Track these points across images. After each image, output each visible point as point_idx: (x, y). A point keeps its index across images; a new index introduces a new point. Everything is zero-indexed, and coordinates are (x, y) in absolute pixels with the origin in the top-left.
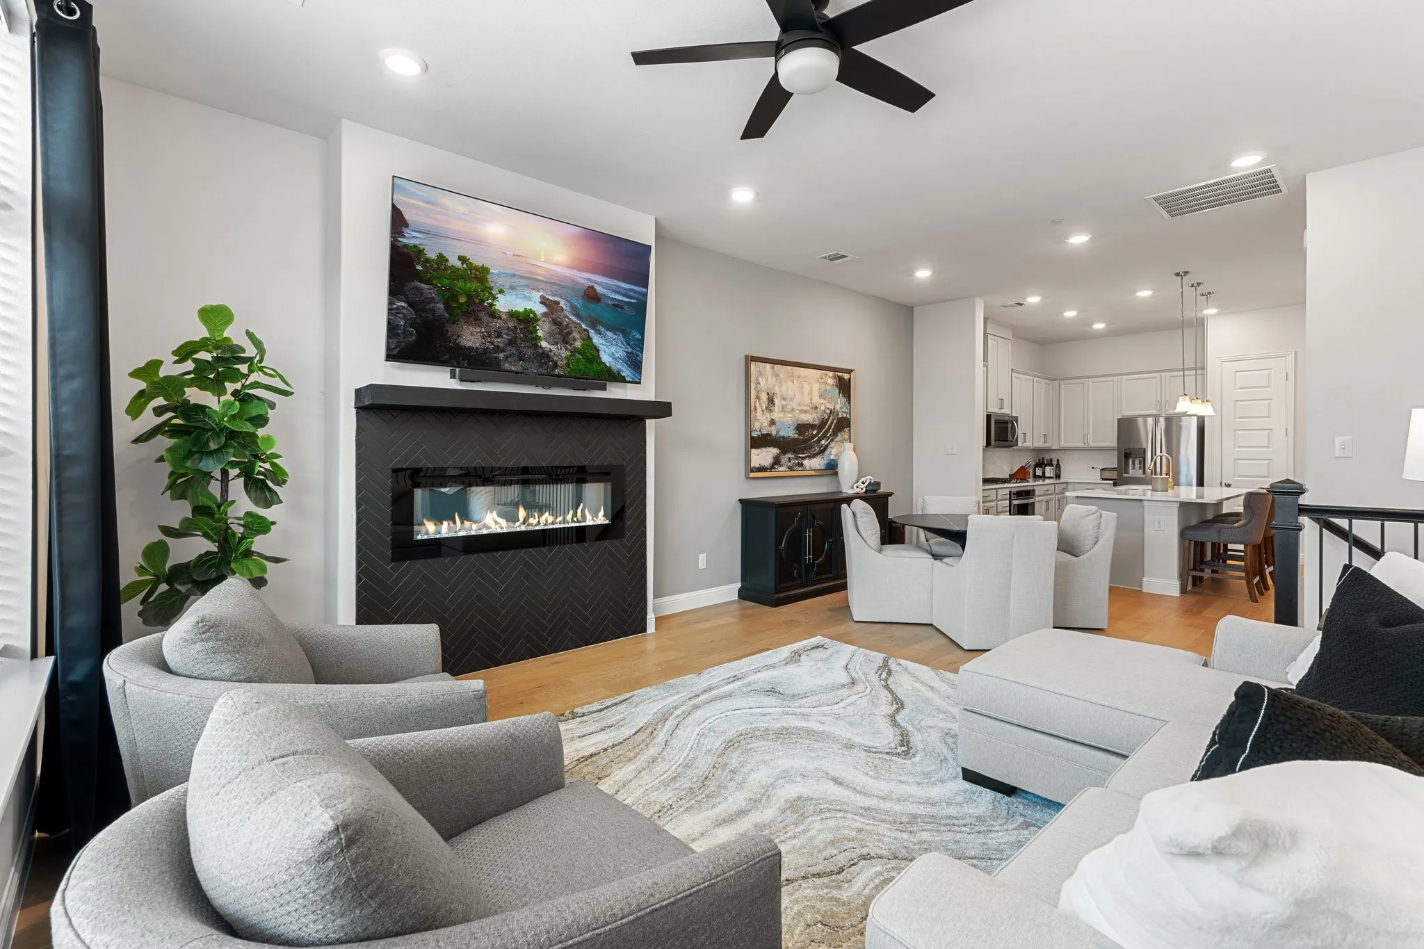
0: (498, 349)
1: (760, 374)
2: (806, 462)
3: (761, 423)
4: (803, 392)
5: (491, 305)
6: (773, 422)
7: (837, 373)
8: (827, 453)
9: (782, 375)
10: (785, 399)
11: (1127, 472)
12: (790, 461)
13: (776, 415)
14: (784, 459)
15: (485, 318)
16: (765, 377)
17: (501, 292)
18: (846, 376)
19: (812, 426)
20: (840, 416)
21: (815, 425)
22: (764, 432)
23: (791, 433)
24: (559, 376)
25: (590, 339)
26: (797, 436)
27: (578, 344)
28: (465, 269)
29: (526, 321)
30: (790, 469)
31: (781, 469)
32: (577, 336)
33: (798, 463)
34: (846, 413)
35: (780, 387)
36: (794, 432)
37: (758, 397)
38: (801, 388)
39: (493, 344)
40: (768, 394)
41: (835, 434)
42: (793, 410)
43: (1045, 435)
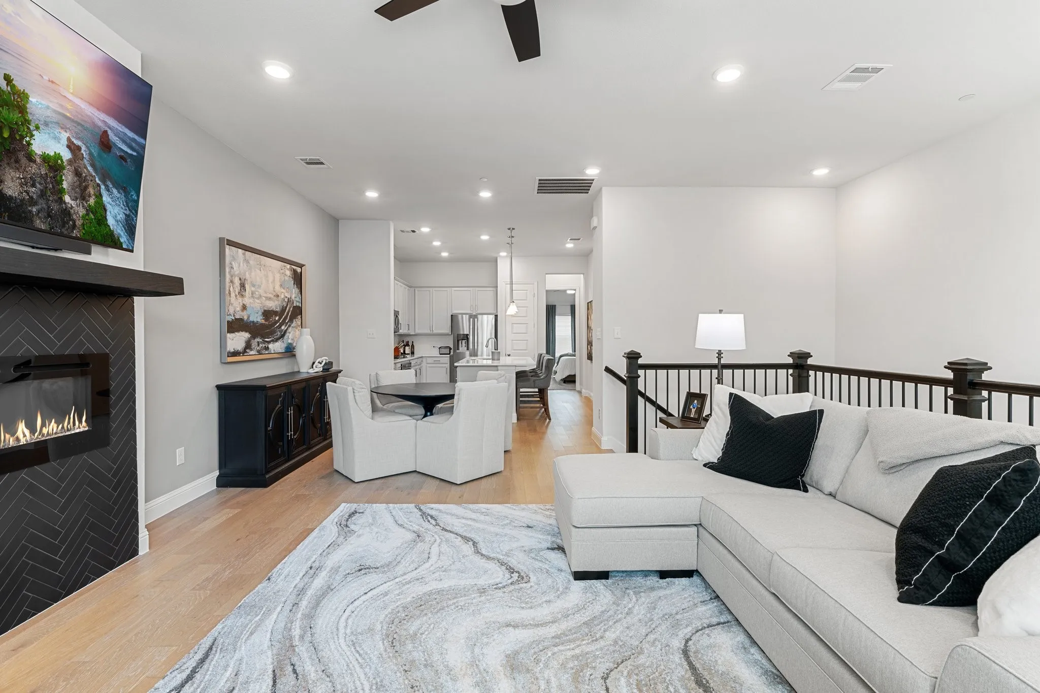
0: (32, 202)
1: (234, 258)
2: (271, 346)
3: (235, 308)
4: (268, 281)
5: (29, 144)
6: (244, 308)
7: (293, 266)
8: (286, 337)
9: (251, 262)
10: (254, 286)
11: (458, 349)
12: (258, 345)
13: (247, 301)
14: (254, 343)
15: (24, 161)
16: (236, 259)
17: (37, 128)
18: (299, 270)
19: (275, 313)
20: (295, 305)
21: (277, 312)
22: (238, 317)
23: (258, 318)
24: (76, 238)
25: (101, 196)
26: (263, 321)
27: (92, 201)
28: (9, 93)
29: (53, 165)
30: (259, 353)
31: (252, 353)
32: (92, 192)
33: (265, 346)
34: (299, 303)
35: (250, 274)
36: (262, 318)
37: (232, 282)
38: (267, 276)
39: (28, 194)
40: (240, 279)
41: (291, 320)
42: (260, 296)
43: (409, 325)
